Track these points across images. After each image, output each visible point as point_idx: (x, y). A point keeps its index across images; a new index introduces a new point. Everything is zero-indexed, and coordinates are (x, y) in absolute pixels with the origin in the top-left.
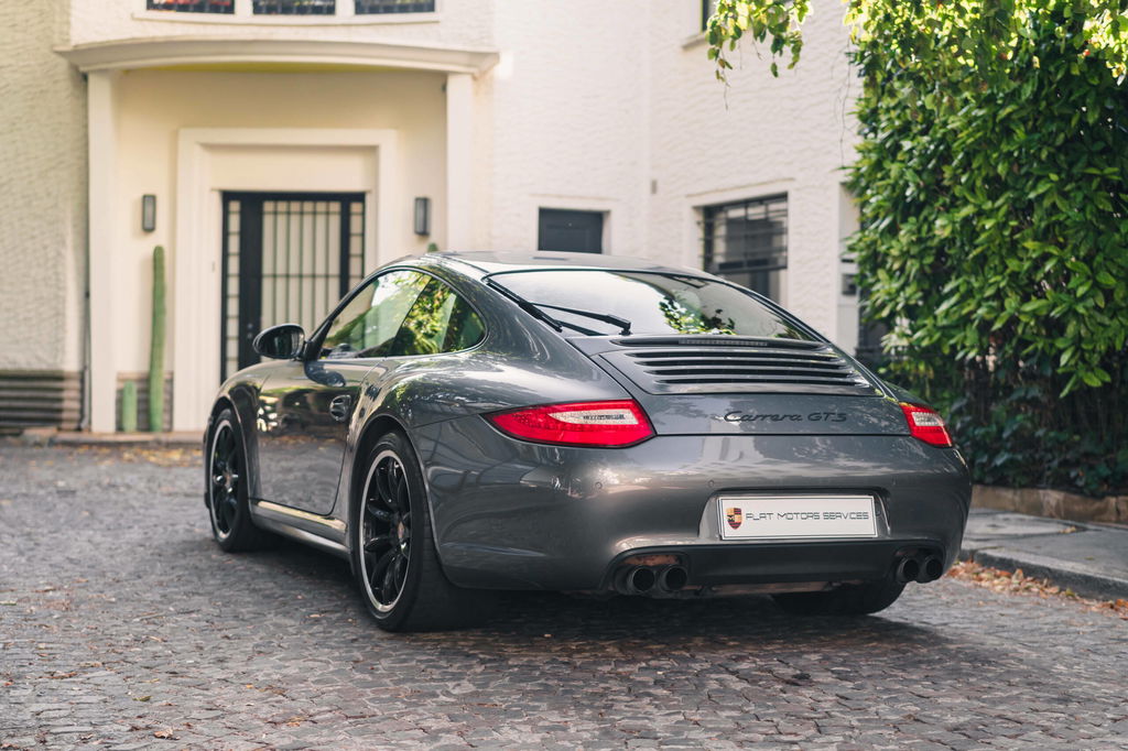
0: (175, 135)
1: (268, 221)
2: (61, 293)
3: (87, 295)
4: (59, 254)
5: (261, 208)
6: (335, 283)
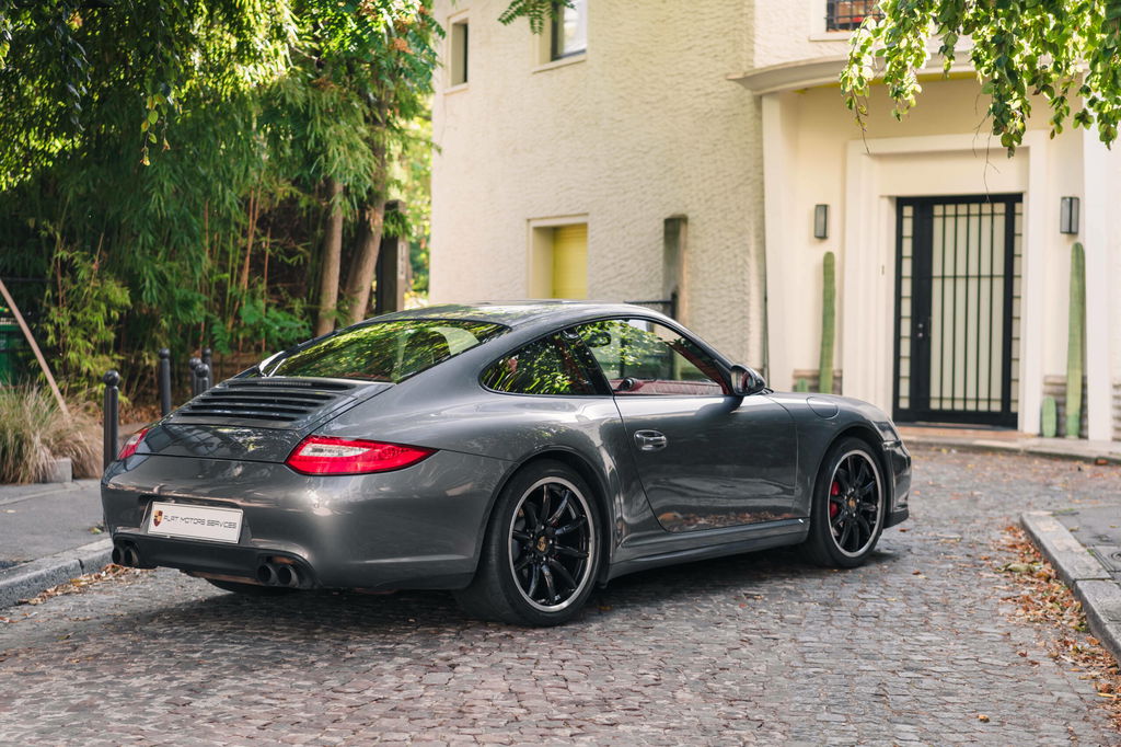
0: (845, 146)
1: (938, 223)
2: (746, 298)
3: (766, 299)
4: (745, 262)
5: (932, 211)
6: (999, 284)
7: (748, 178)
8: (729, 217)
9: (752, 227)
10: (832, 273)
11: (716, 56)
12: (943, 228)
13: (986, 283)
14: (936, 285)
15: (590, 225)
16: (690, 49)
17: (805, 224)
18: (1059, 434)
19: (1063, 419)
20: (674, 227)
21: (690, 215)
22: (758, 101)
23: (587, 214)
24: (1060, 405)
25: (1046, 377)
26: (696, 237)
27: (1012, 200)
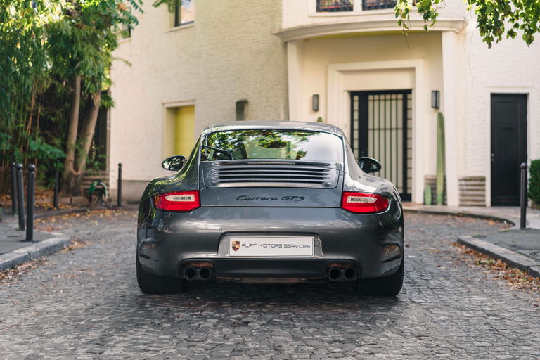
0: (326, 67)
1: (371, 104)
6: (400, 133)
7: (279, 82)
8: (270, 100)
9: (282, 105)
11: (262, 23)
12: (373, 106)
13: (394, 132)
14: (370, 133)
15: (196, 106)
16: (249, 20)
17: (307, 104)
18: (433, 203)
19: (434, 196)
20: (241, 106)
21: (249, 100)
22: (285, 45)
23: (194, 100)
24: (434, 189)
25: (426, 176)
26: (252, 111)
27: (406, 93)
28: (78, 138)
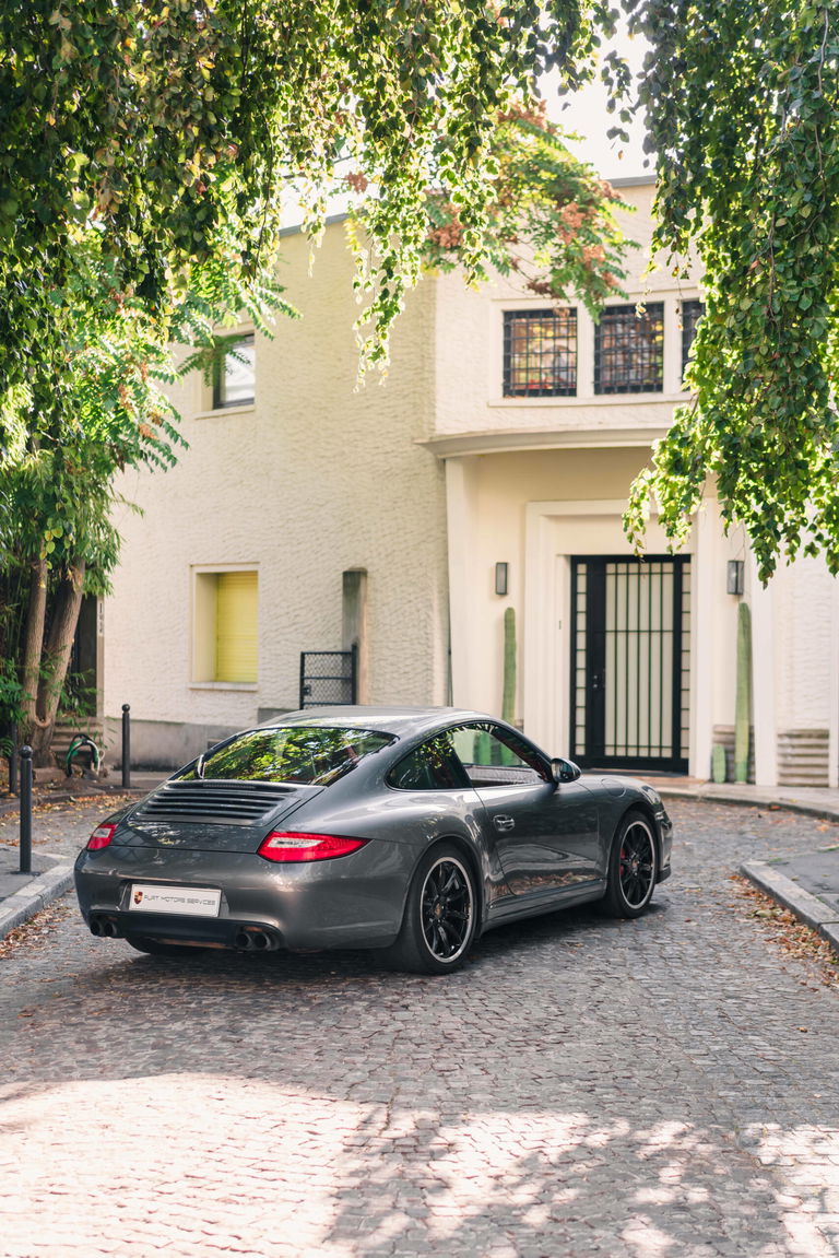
0: (524, 508)
1: (610, 581)
2: (429, 651)
3: (450, 653)
4: (429, 616)
5: (605, 569)
6: (668, 639)
7: (430, 536)
8: (411, 572)
9: (435, 584)
10: (513, 628)
11: (396, 416)
12: (617, 586)
13: (656, 637)
14: (610, 638)
15: (260, 573)
16: (368, 407)
17: (485, 581)
18: (728, 780)
19: (731, 765)
20: (353, 580)
21: (369, 569)
22: (442, 464)
23: (257, 563)
24: (730, 752)
25: (716, 726)
26: (376, 590)
27: (680, 561)
28: (44, 656)
